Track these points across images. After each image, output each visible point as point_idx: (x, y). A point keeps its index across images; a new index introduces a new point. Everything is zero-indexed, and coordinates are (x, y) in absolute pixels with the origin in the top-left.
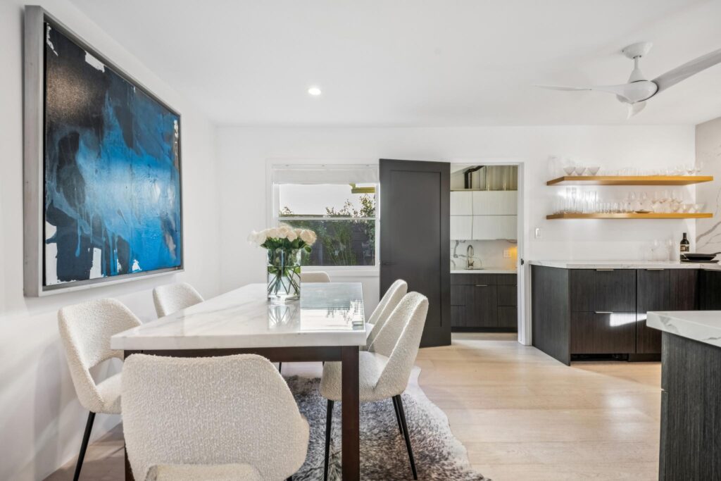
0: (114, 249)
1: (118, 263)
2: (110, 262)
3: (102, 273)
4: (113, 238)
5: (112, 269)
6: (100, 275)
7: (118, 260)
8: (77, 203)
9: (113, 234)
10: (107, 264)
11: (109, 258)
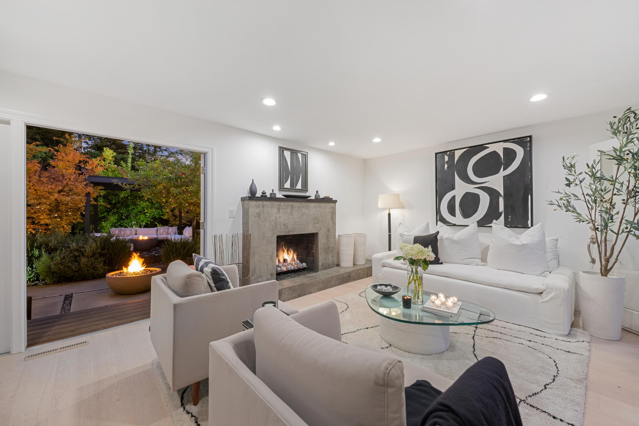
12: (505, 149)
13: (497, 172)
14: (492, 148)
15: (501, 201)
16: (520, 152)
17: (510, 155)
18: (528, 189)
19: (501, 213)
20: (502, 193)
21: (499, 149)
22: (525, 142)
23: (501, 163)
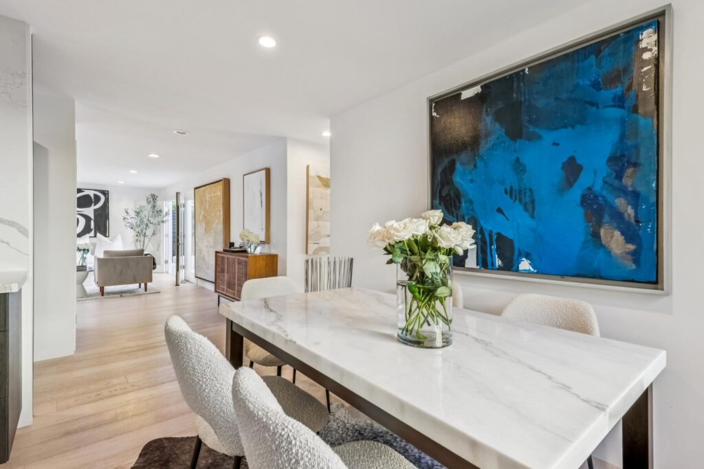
0: (491, 245)
1: (497, 259)
2: (486, 256)
3: (478, 265)
4: (490, 236)
5: (489, 263)
6: (474, 266)
7: (496, 256)
8: (454, 210)
9: (491, 231)
10: (483, 258)
11: (486, 253)
12: (95, 195)
13: (90, 206)
14: (86, 193)
15: (92, 223)
16: (103, 198)
17: (97, 199)
18: (107, 217)
19: (92, 230)
20: (93, 218)
21: (91, 194)
22: (105, 193)
23: (92, 202)
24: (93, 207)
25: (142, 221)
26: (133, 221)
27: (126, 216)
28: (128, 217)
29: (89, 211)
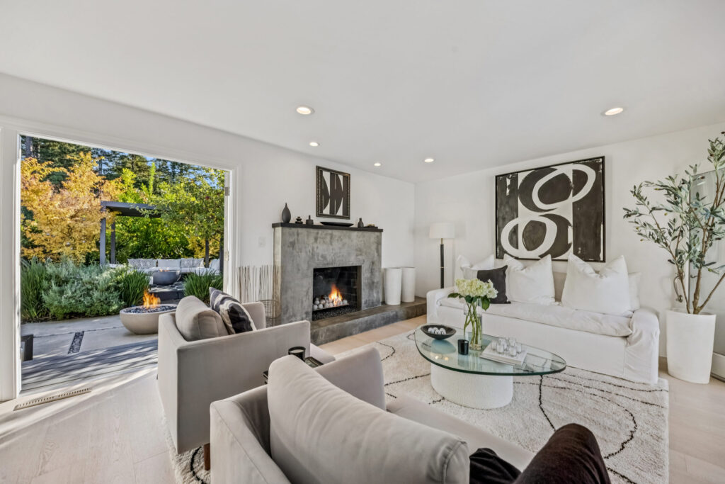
12: (575, 172)
13: (566, 197)
14: (560, 170)
15: (570, 230)
16: (592, 174)
17: (580, 178)
18: (600, 217)
19: (570, 245)
20: (571, 222)
21: (568, 171)
22: (598, 164)
23: (571, 188)
24: (572, 199)
25: (692, 220)
26: (663, 220)
27: (632, 208)
28: (643, 209)
29: (565, 208)
